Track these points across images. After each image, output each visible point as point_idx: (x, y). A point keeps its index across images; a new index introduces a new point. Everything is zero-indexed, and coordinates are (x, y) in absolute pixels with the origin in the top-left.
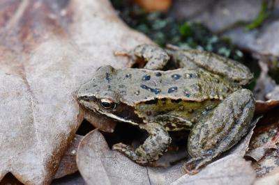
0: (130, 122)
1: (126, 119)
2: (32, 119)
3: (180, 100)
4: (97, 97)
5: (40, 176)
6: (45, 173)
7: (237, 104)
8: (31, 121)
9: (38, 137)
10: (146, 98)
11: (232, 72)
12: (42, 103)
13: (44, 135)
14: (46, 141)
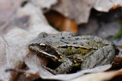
0: (54, 56)
1: (52, 55)
2: (6, 53)
3: (79, 47)
4: (38, 43)
5: (8, 78)
6: (10, 77)
7: (106, 50)
8: (5, 54)
9: (8, 61)
10: (62, 45)
11: (104, 41)
12: (11, 47)
13: (11, 60)
14: (12, 63)
